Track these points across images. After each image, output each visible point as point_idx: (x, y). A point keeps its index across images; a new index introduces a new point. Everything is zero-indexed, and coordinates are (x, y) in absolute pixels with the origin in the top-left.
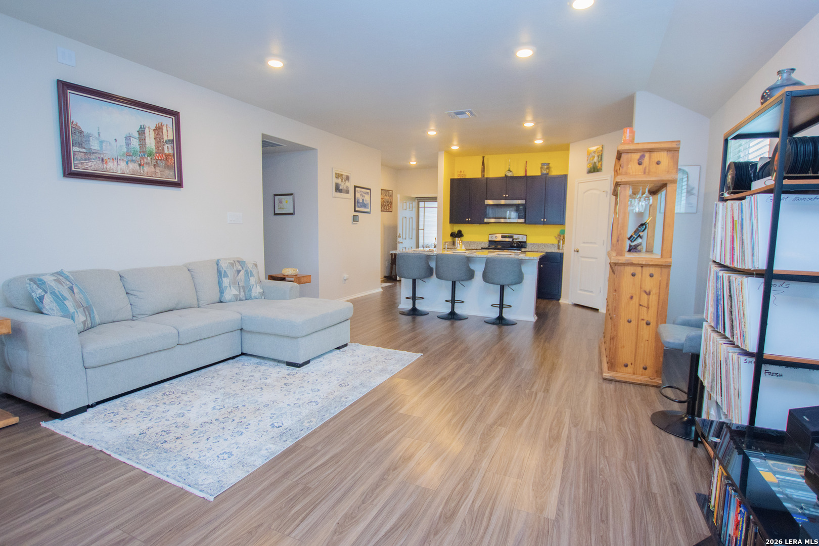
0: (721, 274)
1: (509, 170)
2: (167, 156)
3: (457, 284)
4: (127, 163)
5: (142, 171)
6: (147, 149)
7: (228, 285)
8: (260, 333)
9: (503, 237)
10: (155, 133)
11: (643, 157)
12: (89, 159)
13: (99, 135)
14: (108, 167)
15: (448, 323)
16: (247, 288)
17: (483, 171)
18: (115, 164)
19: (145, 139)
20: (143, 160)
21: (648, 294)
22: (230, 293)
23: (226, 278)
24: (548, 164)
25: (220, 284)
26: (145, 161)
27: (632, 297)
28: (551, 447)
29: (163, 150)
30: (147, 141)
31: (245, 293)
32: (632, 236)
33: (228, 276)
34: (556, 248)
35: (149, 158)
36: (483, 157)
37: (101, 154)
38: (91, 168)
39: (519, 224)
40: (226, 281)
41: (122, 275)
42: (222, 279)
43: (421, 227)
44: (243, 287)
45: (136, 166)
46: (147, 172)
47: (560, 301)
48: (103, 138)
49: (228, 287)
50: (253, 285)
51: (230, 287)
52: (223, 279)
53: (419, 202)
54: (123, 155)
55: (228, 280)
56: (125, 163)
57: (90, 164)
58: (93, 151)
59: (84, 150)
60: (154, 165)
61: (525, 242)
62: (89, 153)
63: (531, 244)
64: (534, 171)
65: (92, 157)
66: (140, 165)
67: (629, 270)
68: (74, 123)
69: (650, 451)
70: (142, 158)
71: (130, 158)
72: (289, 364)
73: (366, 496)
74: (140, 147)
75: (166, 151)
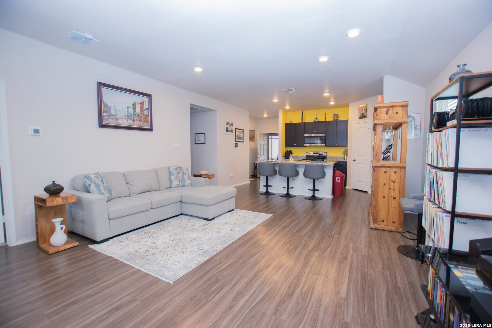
0: (432, 170)
1: (316, 118)
2: (146, 116)
3: (290, 178)
4: (128, 120)
5: (134, 124)
6: (137, 113)
8: (190, 203)
9: (313, 153)
10: (140, 105)
11: (388, 110)
12: (110, 119)
13: (115, 107)
14: (119, 122)
15: (285, 199)
16: (183, 181)
17: (302, 119)
18: (122, 121)
19: (136, 108)
20: (135, 118)
21: (394, 182)
22: (175, 183)
23: (173, 176)
24: (337, 115)
25: (170, 179)
26: (136, 119)
27: (385, 184)
28: (343, 262)
29: (144, 113)
30: (137, 109)
31: (182, 183)
32: (384, 152)
33: (174, 175)
34: (343, 159)
35: (137, 117)
36: (302, 112)
37: (115, 116)
38: (111, 123)
39: (322, 147)
40: (173, 177)
41: (124, 174)
43: (270, 149)
44: (181, 180)
45: (132, 121)
46: (137, 124)
47: (346, 187)
48: (116, 108)
49: (174, 181)
50: (186, 179)
52: (172, 176)
53: (269, 136)
54: (126, 116)
55: (174, 177)
56: (126, 120)
57: (111, 121)
58: (112, 115)
59: (108, 114)
60: (140, 121)
61: (326, 156)
62: (111, 115)
63: (329, 157)
64: (330, 118)
65: (112, 117)
66: (133, 121)
67: (383, 170)
68: (104, 102)
69: (396, 265)
70: (134, 117)
71: (129, 118)
72: (205, 219)
73: (247, 284)
74: (133, 112)
75: (145, 114)
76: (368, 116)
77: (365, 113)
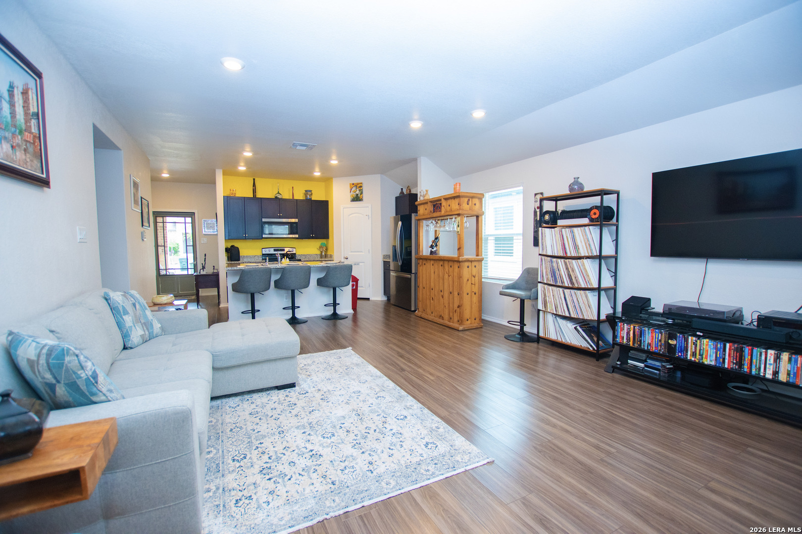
1: (278, 193)
7: (132, 325)
9: (275, 250)
11: (469, 200)
16: (147, 325)
17: (254, 191)
21: (474, 277)
22: (137, 334)
23: (127, 316)
24: (311, 191)
25: (120, 325)
27: (468, 280)
31: (148, 331)
33: (128, 313)
34: (319, 256)
36: (254, 179)
39: (290, 239)
40: (128, 320)
42: (122, 317)
44: (144, 323)
49: (133, 328)
50: (152, 320)
51: (135, 326)
52: (124, 317)
55: (130, 318)
61: (295, 254)
63: (299, 255)
64: (299, 196)
67: (467, 264)
76: (364, 199)
77: (361, 194)
